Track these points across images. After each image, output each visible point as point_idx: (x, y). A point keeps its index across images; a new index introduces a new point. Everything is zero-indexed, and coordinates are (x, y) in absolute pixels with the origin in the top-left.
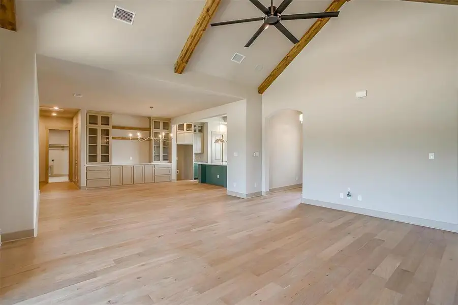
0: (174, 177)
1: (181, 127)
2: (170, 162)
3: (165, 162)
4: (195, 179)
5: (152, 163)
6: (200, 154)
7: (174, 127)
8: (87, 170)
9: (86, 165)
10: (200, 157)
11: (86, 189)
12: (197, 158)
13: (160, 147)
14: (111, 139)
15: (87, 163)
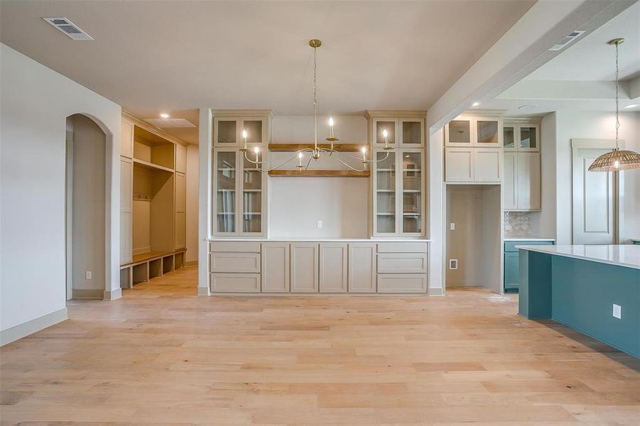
0: (437, 280)
1: (458, 132)
2: (426, 236)
3: (411, 239)
4: (506, 291)
5: (372, 239)
6: (527, 213)
7: (437, 135)
8: (210, 251)
9: (209, 237)
10: (529, 224)
11: (209, 294)
12: (516, 225)
13: (395, 193)
14: (265, 176)
15: (212, 234)
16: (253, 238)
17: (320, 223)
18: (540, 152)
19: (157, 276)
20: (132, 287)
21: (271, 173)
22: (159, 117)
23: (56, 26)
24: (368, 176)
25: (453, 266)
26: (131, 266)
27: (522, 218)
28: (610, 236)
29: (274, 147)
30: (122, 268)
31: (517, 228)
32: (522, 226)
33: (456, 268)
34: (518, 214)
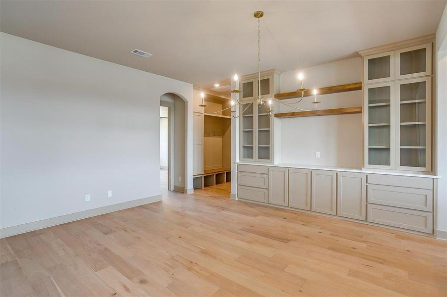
8: (237, 170)
9: (238, 161)
11: (237, 199)
13: (390, 126)
14: (272, 118)
15: (240, 159)
16: (263, 163)
17: (318, 154)
19: (222, 183)
20: (203, 188)
21: (276, 115)
22: (214, 87)
23: (136, 53)
24: (360, 112)
26: (203, 176)
29: (280, 96)
30: (194, 177)
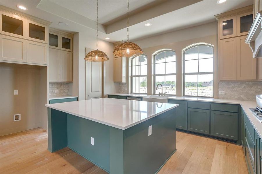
6: (67, 83)
10: (68, 89)
12: (61, 90)
18: (72, 52)
25: (17, 118)
27: (65, 86)
28: (100, 94)
31: (62, 92)
32: (64, 90)
33: (20, 120)
34: (63, 84)
